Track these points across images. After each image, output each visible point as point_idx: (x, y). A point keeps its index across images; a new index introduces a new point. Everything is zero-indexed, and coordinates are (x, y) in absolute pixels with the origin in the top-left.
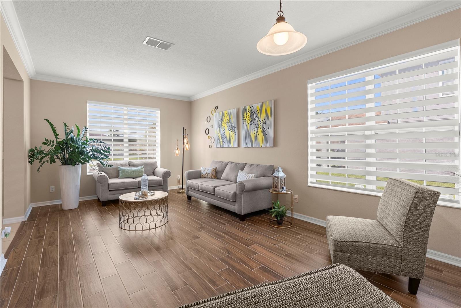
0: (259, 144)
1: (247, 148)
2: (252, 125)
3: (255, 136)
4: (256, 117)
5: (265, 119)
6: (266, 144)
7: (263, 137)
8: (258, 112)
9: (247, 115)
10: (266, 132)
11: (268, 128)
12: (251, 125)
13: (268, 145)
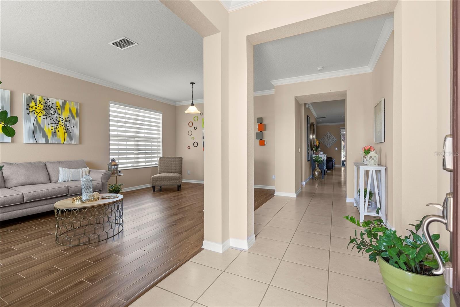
0: (59, 140)
1: (37, 144)
2: (47, 119)
3: (52, 132)
4: (55, 112)
5: (68, 118)
6: (70, 141)
7: (66, 134)
8: (57, 108)
9: (36, 105)
10: (70, 129)
11: (74, 127)
12: (44, 119)
13: (73, 142)
